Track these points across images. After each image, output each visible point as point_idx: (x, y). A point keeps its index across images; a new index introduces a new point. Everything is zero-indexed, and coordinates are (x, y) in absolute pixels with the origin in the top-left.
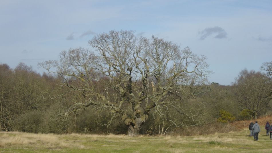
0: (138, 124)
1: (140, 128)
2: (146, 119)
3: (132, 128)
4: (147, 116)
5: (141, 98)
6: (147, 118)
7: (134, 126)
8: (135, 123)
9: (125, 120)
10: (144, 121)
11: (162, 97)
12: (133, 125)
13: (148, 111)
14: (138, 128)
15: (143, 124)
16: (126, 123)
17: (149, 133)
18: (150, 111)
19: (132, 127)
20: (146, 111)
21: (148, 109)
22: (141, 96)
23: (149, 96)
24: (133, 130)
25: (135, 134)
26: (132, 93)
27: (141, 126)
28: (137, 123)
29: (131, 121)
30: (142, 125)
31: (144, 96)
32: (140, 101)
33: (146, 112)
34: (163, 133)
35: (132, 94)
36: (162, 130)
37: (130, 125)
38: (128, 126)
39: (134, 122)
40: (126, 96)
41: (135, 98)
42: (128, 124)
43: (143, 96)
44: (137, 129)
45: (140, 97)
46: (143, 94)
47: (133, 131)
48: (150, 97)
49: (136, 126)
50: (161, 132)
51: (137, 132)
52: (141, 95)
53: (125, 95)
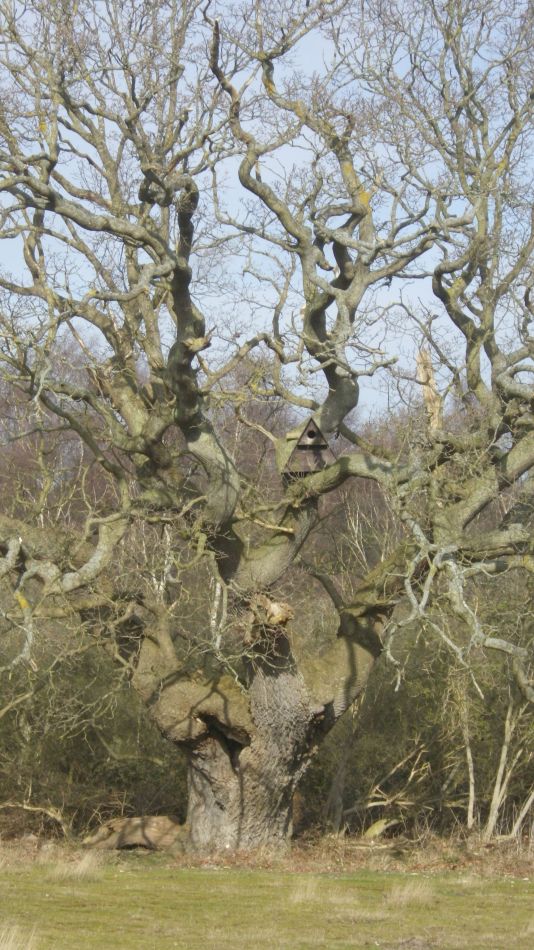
0: (277, 735)
1: (293, 766)
2: (350, 683)
3: (218, 766)
4: (363, 655)
5: (295, 488)
6: (363, 672)
7: (241, 747)
8: (248, 727)
9: (154, 698)
10: (329, 706)
11: (504, 485)
12: (231, 740)
13: (374, 612)
14: (272, 766)
15: (320, 725)
16: (165, 724)
17: (394, 811)
18: (386, 610)
19: (226, 758)
20: (356, 612)
21: (372, 598)
22: (297, 467)
23: (372, 467)
24: (233, 784)
25: (249, 822)
26: (204, 437)
27: (301, 749)
28: (265, 719)
29: (214, 704)
30: (308, 740)
31: (321, 465)
32: (290, 511)
33: (353, 619)
34: (504, 825)
35: (204, 445)
36: (498, 797)
37: (202, 737)
38: (188, 746)
39: (237, 717)
40: (167, 466)
41: (235, 479)
42: (184, 725)
43: (312, 465)
44: (262, 777)
45: (288, 478)
46: (317, 449)
47: (232, 796)
48: (377, 474)
49: (260, 753)
50: (484, 810)
51: (272, 803)
52: (292, 459)
53: (154, 461)
